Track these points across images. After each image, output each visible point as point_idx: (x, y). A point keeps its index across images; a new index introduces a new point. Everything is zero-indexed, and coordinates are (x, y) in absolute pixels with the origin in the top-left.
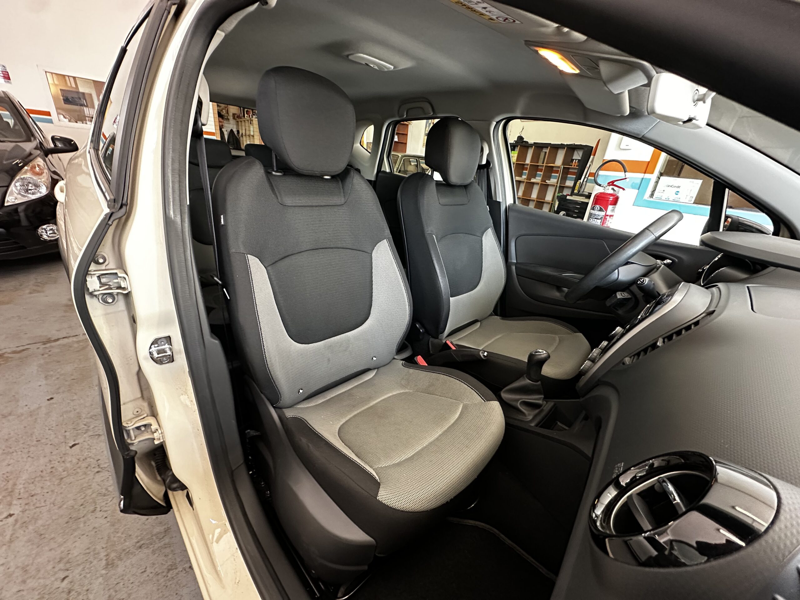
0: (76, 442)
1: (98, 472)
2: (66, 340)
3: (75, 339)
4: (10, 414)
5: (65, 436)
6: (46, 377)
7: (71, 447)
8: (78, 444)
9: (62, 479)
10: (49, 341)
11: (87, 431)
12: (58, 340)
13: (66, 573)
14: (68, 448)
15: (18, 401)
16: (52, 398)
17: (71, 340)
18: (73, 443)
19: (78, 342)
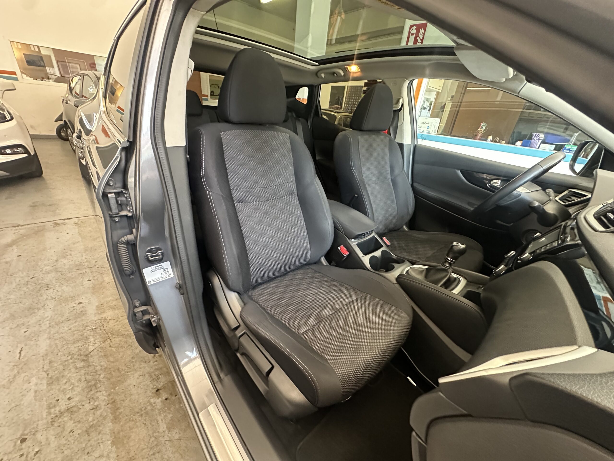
0: (35, 276)
1: (47, 290)
2: (29, 226)
3: (36, 225)
7: (31, 278)
8: (36, 277)
10: (18, 226)
11: (41, 271)
12: (25, 225)
14: (30, 279)
16: (20, 256)
17: (33, 225)
18: (33, 277)
19: (38, 227)
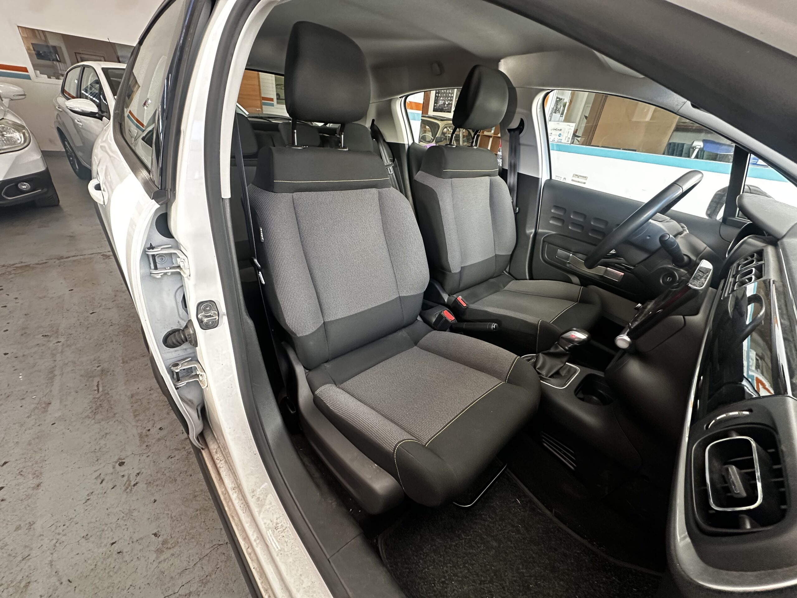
0: (94, 312)
1: (111, 325)
2: (74, 258)
3: (82, 257)
4: (45, 297)
5: (86, 309)
6: (65, 278)
7: (91, 314)
9: (88, 328)
11: (100, 306)
12: (69, 257)
13: (99, 365)
14: (89, 314)
15: (48, 290)
16: (72, 290)
17: (78, 257)
18: (92, 312)
19: (84, 259)
